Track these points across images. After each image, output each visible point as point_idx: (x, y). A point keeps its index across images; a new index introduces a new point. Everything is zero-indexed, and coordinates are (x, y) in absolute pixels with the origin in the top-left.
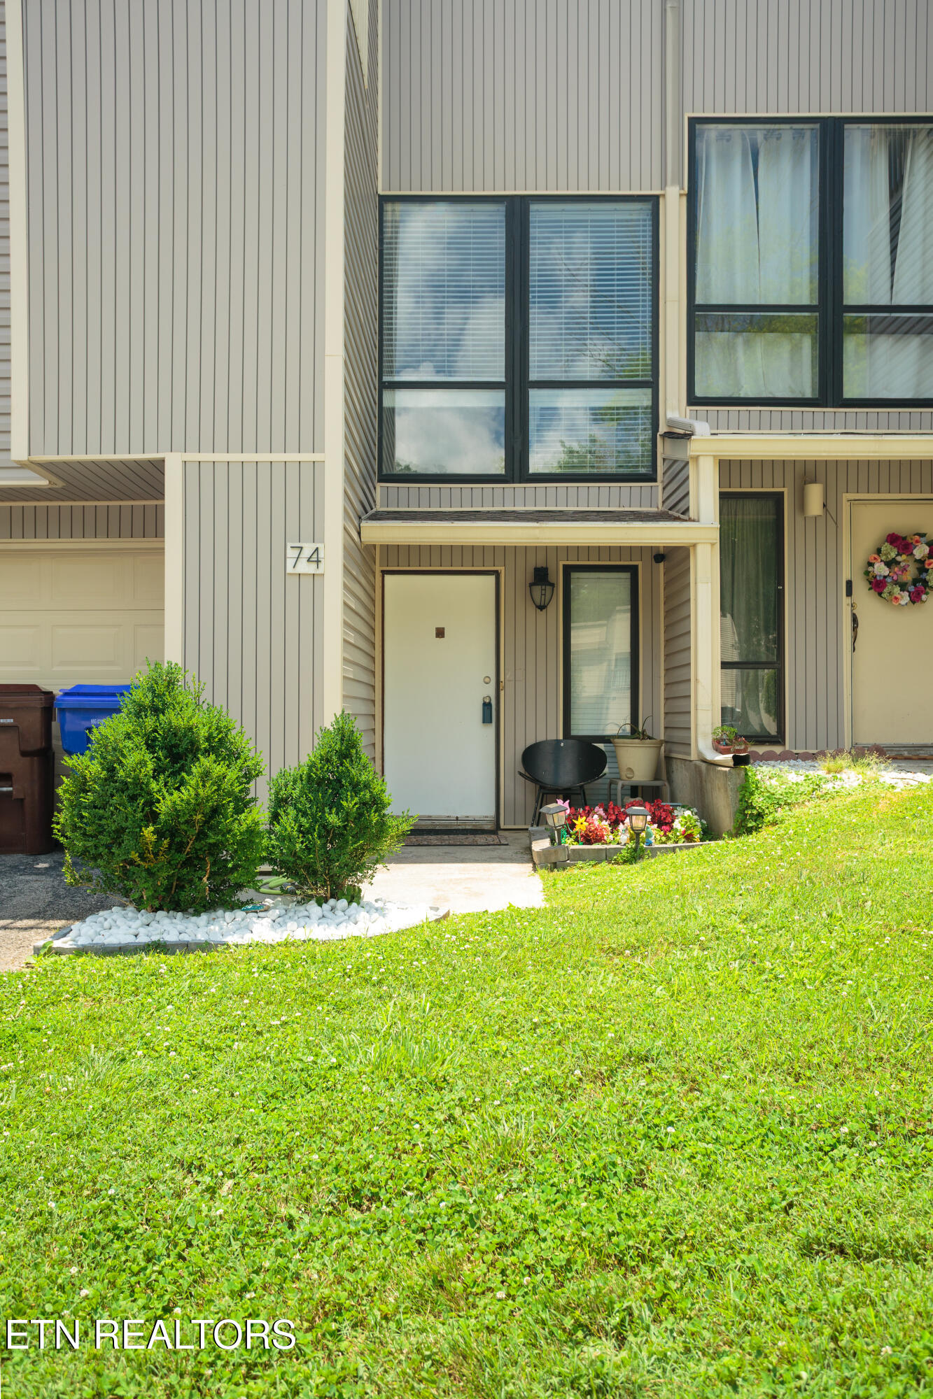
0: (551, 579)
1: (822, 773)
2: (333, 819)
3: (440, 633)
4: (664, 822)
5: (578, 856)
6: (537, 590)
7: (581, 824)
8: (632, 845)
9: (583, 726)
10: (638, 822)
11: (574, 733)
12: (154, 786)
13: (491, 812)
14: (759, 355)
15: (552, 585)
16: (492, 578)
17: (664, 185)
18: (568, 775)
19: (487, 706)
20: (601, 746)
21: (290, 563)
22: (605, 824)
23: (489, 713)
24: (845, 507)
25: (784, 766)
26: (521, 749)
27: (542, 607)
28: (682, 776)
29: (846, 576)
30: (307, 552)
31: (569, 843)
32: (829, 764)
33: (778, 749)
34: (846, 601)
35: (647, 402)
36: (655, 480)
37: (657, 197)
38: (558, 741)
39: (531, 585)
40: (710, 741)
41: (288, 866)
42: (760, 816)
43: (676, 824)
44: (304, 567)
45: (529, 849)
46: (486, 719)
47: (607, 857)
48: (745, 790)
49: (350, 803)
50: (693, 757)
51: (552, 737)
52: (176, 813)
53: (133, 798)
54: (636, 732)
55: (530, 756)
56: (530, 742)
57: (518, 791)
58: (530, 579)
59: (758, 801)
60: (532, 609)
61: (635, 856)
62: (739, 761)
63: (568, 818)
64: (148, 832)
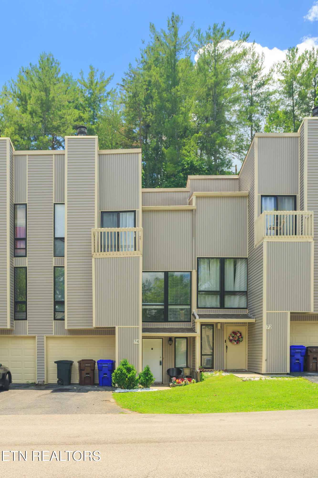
0: (172, 340)
1: (214, 374)
2: (147, 378)
3: (152, 349)
4: (190, 381)
5: (177, 385)
6: (170, 342)
7: (177, 381)
8: (185, 384)
9: (178, 366)
10: (186, 380)
11: (176, 367)
12: (127, 374)
13: (162, 381)
14: (210, 298)
15: (172, 341)
16: (162, 339)
17: (192, 269)
18: (175, 374)
19: (161, 362)
20: (181, 369)
21: (134, 342)
22: (181, 381)
23: (161, 363)
24: (225, 327)
25: (208, 372)
26: (167, 370)
27: (171, 345)
28: (195, 374)
29: (225, 339)
30: (137, 341)
31: (176, 384)
32: (215, 372)
33: (213, 370)
34: (225, 343)
35: (190, 308)
36: (191, 322)
37: (191, 271)
38: (173, 368)
39: (169, 341)
40: (198, 369)
41: (141, 384)
42: (203, 379)
43: (192, 381)
44: (136, 343)
45: (169, 385)
46: (160, 364)
47: (181, 385)
48: (201, 376)
49: (149, 376)
50: (196, 371)
51: (172, 368)
52: (130, 377)
53: (124, 375)
54: (187, 367)
55: (168, 371)
56: (169, 368)
57: (166, 377)
58: (169, 340)
59: (203, 377)
60: (169, 345)
61: (185, 385)
62: (201, 372)
63: (175, 380)
64: (127, 379)
